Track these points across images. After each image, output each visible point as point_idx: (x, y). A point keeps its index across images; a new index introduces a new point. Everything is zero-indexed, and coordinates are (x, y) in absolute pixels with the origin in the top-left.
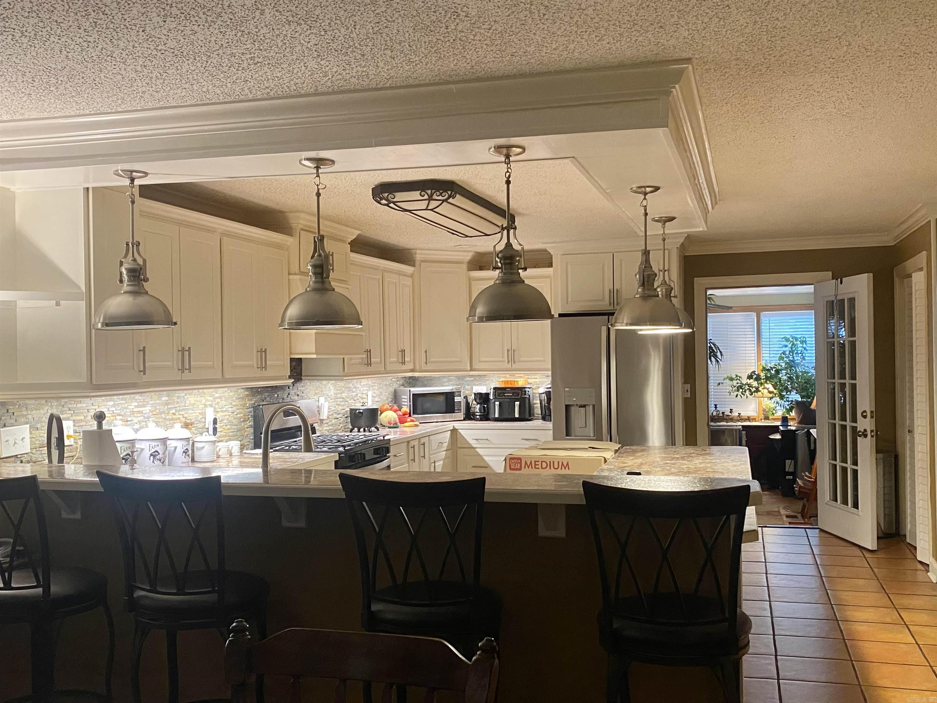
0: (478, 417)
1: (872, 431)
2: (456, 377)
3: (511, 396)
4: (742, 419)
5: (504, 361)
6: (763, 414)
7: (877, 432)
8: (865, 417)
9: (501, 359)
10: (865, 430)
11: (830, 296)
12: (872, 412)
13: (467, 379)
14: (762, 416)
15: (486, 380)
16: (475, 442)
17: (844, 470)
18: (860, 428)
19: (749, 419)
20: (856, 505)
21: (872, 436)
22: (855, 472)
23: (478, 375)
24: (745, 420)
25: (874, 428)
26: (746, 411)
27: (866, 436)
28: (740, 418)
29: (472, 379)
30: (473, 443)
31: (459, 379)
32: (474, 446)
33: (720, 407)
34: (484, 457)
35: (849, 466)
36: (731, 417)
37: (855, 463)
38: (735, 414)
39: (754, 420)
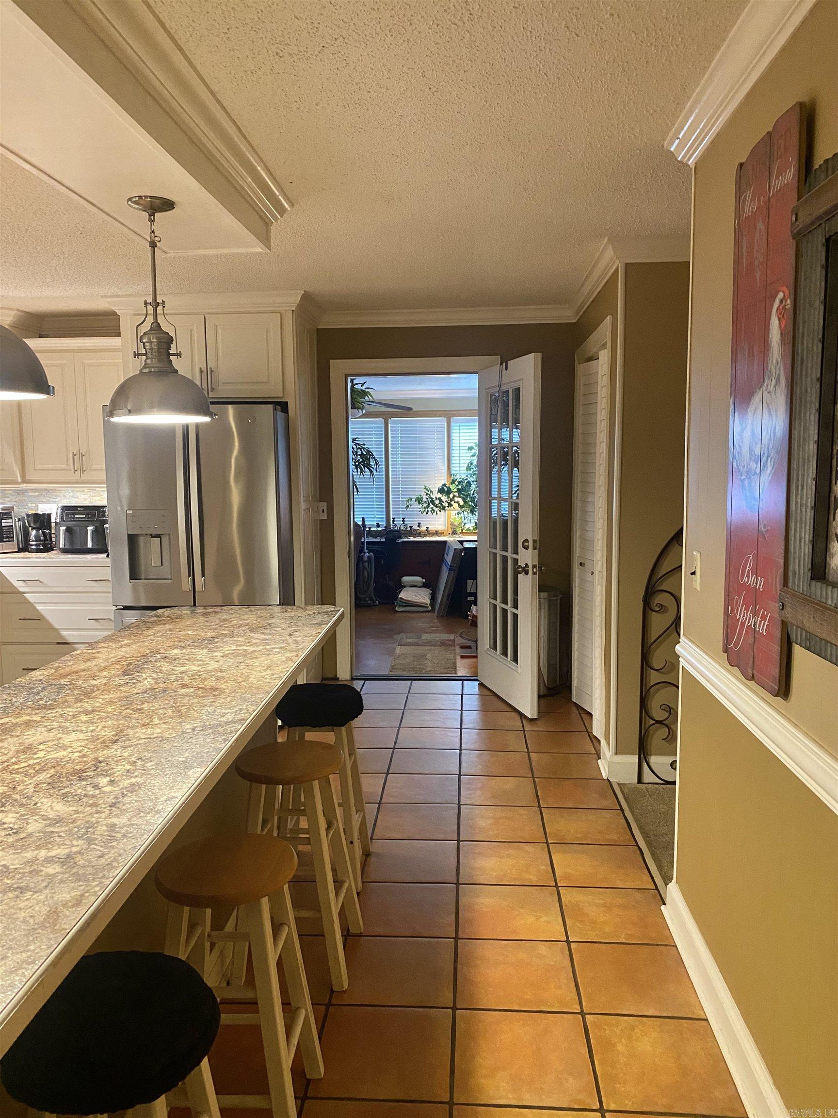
0: (34, 547)
1: (534, 566)
2: (14, 491)
3: (83, 518)
4: (430, 534)
5: (70, 470)
6: (451, 528)
7: (540, 568)
8: (526, 548)
9: (67, 467)
10: (527, 565)
11: (493, 387)
12: (534, 541)
13: (30, 494)
14: (450, 531)
15: (56, 496)
16: (22, 584)
17: (505, 612)
18: (522, 563)
19: (437, 533)
20: (515, 659)
21: (534, 573)
22: (515, 616)
23: (46, 489)
24: (433, 534)
25: (537, 563)
26: (435, 524)
27: (527, 573)
28: (428, 532)
29: (37, 494)
30: (21, 587)
31: (19, 494)
32: (21, 590)
33: (408, 521)
34: (36, 605)
35: (509, 607)
36: (419, 531)
37: (516, 606)
38: (423, 528)
39: (442, 534)
